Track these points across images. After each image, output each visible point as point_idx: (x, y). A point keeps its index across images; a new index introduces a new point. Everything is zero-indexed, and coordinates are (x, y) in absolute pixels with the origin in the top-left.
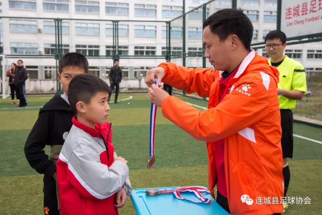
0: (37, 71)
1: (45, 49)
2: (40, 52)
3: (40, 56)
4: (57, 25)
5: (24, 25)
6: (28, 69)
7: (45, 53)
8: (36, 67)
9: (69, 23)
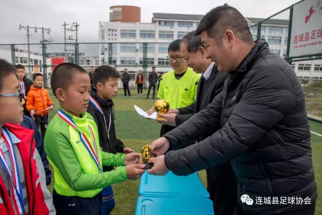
0: (134, 75)
1: (140, 61)
2: (137, 63)
3: (136, 66)
4: (144, 46)
5: (128, 47)
6: (129, 73)
7: (140, 64)
8: (134, 72)
9: (154, 45)
